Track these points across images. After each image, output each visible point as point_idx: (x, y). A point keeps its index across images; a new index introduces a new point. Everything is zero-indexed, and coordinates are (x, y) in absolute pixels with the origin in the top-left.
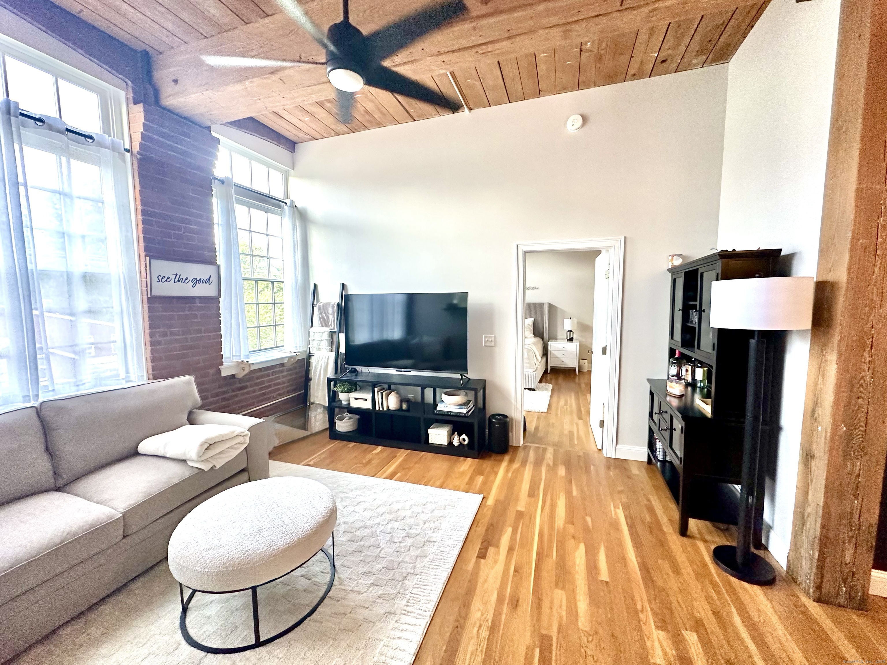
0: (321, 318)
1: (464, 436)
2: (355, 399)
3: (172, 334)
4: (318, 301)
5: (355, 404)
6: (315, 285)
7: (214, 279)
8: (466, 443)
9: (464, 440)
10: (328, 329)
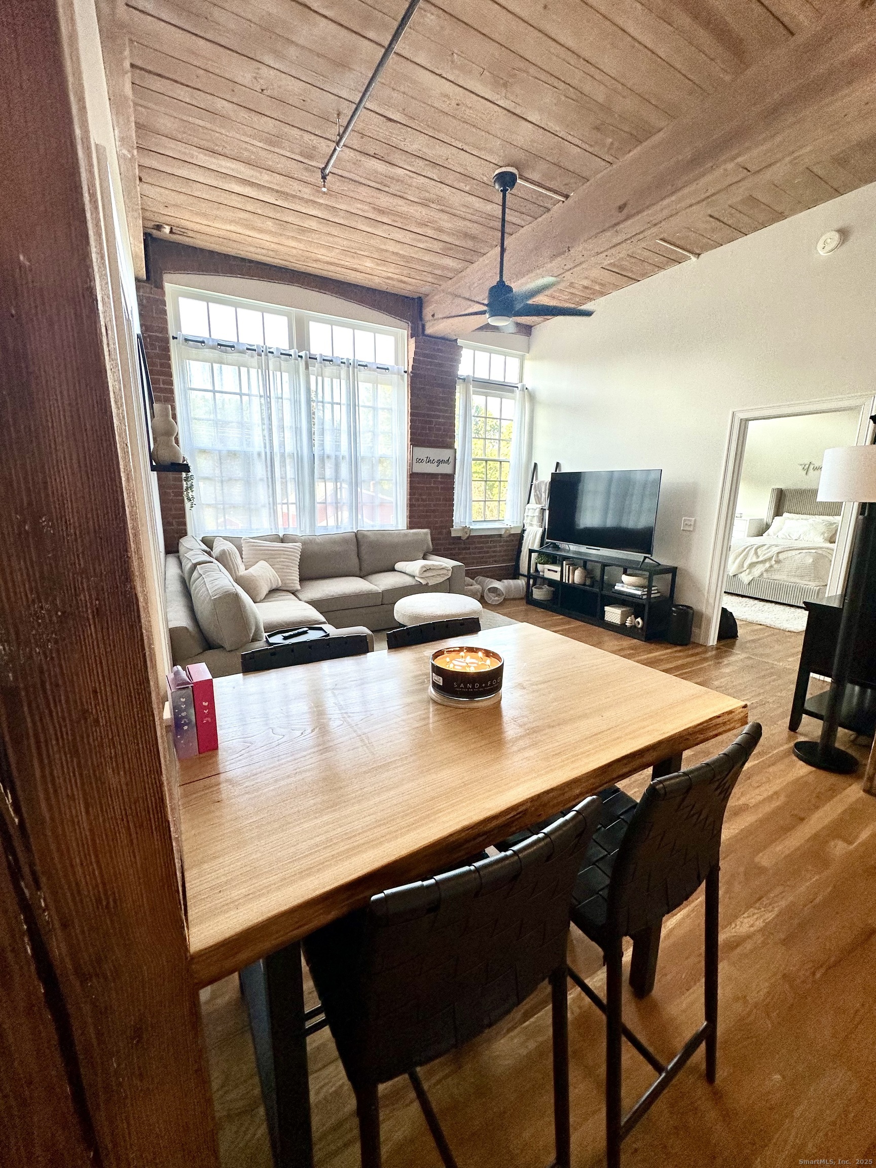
0: (536, 496)
1: (639, 620)
2: (549, 570)
3: (423, 500)
4: (536, 479)
5: (549, 575)
6: (536, 465)
7: (451, 460)
8: (640, 626)
9: (639, 623)
10: (540, 506)
